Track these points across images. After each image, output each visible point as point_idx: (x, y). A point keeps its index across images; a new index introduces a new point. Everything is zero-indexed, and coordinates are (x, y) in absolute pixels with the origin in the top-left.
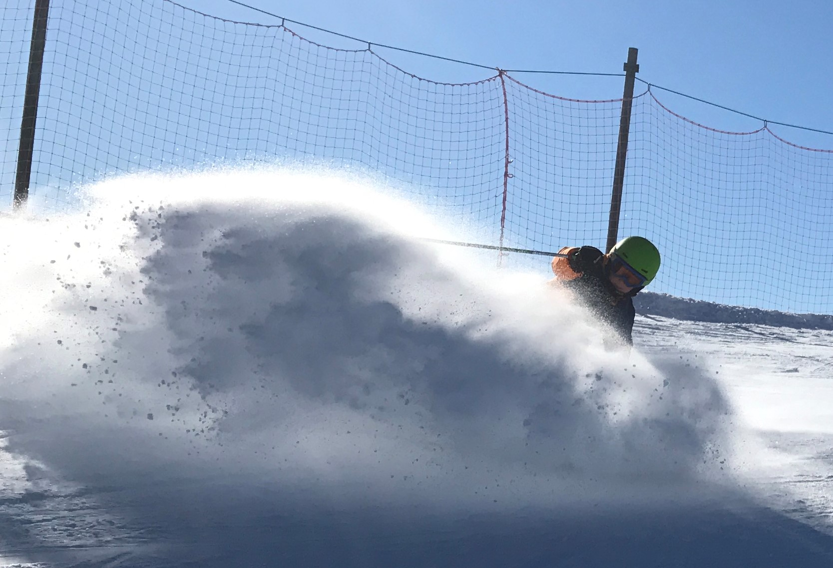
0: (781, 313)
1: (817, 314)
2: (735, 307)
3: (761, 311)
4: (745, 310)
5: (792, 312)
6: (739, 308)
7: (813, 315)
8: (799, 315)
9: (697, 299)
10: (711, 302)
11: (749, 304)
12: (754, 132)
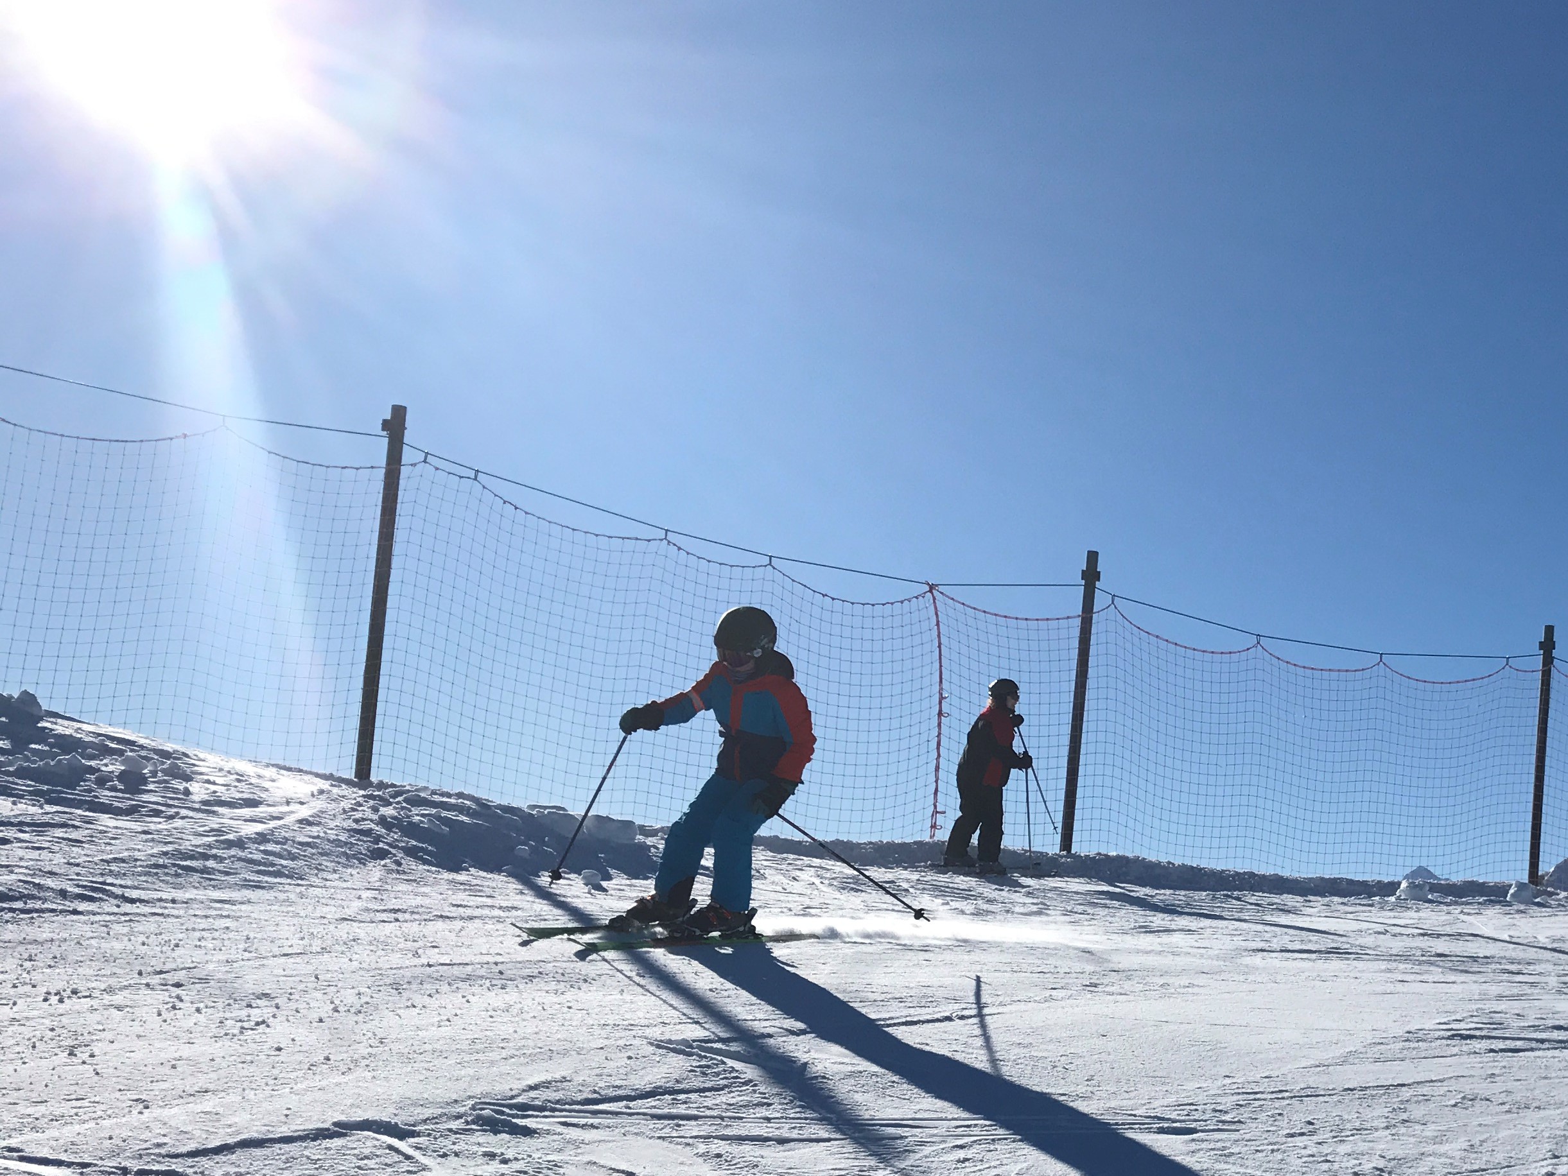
0: (1282, 877)
1: (1327, 877)
2: (1223, 871)
3: (1257, 875)
4: (1237, 874)
5: (1296, 875)
6: (1229, 871)
7: (1322, 879)
8: (1304, 878)
9: (1178, 862)
10: (1195, 866)
11: (1241, 866)
12: (1244, 651)
